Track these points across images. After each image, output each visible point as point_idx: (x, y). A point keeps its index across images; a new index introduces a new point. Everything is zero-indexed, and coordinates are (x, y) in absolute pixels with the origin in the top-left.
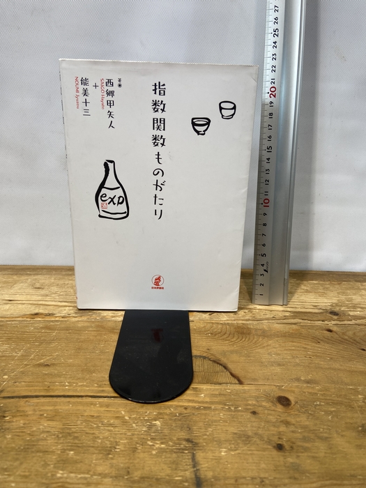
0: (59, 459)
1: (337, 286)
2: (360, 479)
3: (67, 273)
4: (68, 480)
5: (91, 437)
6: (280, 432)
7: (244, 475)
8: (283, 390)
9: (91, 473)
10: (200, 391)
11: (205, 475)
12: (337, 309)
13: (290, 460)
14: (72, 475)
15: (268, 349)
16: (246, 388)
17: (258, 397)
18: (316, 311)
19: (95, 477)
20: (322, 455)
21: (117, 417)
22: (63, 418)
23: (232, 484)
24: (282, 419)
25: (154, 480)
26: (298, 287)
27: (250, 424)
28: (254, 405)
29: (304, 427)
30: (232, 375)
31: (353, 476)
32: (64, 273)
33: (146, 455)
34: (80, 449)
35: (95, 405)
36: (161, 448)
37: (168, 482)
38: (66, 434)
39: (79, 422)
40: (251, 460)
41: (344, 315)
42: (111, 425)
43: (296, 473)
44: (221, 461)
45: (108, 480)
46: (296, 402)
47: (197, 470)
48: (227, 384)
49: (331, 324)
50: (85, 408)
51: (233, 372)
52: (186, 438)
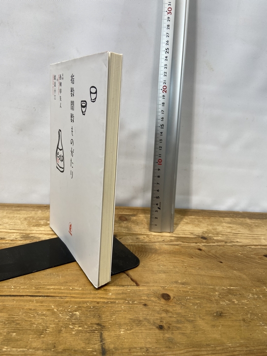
0: (4, 339)
1: (207, 220)
2: (212, 347)
3: (16, 209)
4: (11, 353)
5: (29, 323)
6: (161, 318)
7: (135, 346)
9: (28, 347)
10: (109, 291)
11: (109, 347)
12: (206, 235)
13: (167, 335)
14: (14, 349)
15: (158, 262)
16: (141, 288)
17: (149, 295)
18: (192, 236)
19: (31, 350)
20: (188, 332)
21: (48, 310)
22: (9, 310)
23: (127, 352)
24: (164, 308)
25: (73, 351)
26: (181, 220)
27: (142, 313)
28: (146, 300)
29: (178, 314)
30: (132, 280)
31: (208, 345)
32: (14, 209)
33: (67, 334)
34: (21, 332)
35: (33, 301)
36: (79, 330)
37: (82, 352)
38: (10, 321)
39: (20, 313)
40: (140, 336)
41: (211, 239)
42: (44, 315)
43: (171, 344)
44: (120, 337)
45: (40, 352)
46: (174, 297)
47: (103, 344)
48: (128, 286)
49: (201, 245)
50: (25, 304)
51: (133, 278)
52: (97, 322)
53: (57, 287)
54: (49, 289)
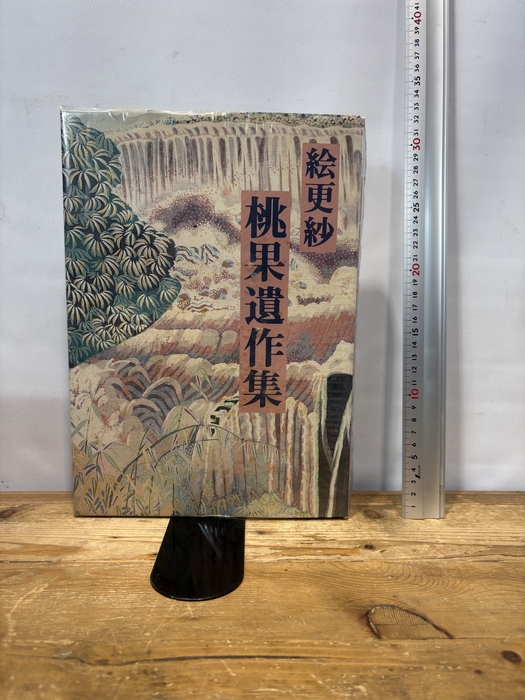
8: (506, 644)
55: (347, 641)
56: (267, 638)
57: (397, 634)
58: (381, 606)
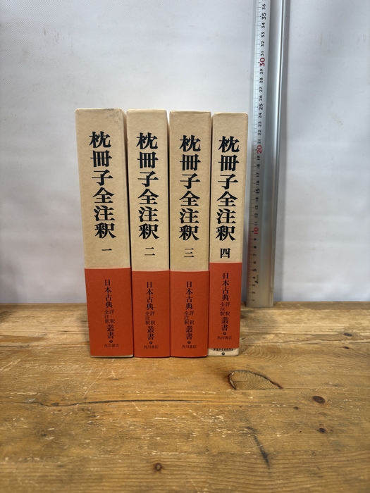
0: (150, 443)
1: (347, 313)
4: (162, 457)
5: (170, 427)
6: (320, 421)
7: (298, 449)
8: (317, 392)
9: (179, 451)
10: (249, 395)
11: (268, 450)
12: (350, 331)
13: (332, 439)
14: (164, 453)
15: (298, 363)
16: (286, 391)
17: (297, 398)
18: (333, 333)
19: (183, 454)
20: (356, 434)
21: (187, 414)
22: (143, 415)
23: (291, 455)
24: (320, 412)
25: (229, 455)
27: (295, 416)
28: (296, 403)
29: (337, 417)
30: (273, 383)
33: (217, 438)
34: (165, 436)
37: (241, 455)
40: (301, 440)
41: (357, 336)
42: (183, 419)
43: (338, 448)
44: (278, 441)
45: (193, 455)
46: (329, 400)
47: (261, 447)
48: (270, 389)
49: (347, 343)
50: (159, 408)
51: (273, 381)
52: (247, 426)
53: (187, 391)
54: (179, 393)
55: (215, 391)
56: (163, 390)
57: (247, 386)
58: (239, 371)
